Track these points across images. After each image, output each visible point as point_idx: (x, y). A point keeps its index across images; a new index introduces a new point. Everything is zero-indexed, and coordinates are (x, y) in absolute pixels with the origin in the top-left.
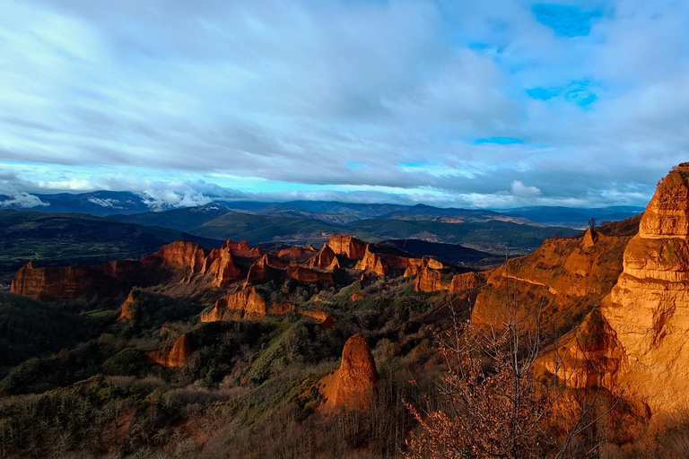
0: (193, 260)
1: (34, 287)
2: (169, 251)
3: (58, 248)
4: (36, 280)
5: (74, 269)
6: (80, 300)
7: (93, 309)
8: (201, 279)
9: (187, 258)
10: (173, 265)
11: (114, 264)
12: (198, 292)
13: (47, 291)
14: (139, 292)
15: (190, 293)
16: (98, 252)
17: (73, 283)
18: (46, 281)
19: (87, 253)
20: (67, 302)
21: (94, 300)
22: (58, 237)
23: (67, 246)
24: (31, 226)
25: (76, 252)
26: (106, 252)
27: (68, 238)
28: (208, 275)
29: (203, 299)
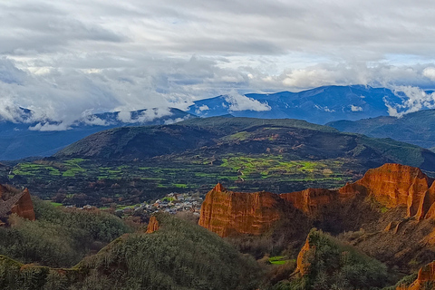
0: (411, 196)
1: (221, 216)
2: (377, 179)
3: (265, 167)
4: (223, 207)
5: (261, 196)
6: (266, 241)
7: (278, 254)
8: (414, 228)
9: (402, 192)
10: (382, 202)
11: (306, 193)
12: (407, 250)
13: (233, 223)
14: (318, 237)
15: (395, 249)
16: (306, 174)
17: (260, 216)
18: (232, 209)
19: (294, 176)
20: (251, 241)
21: (279, 243)
22: (267, 153)
23: (275, 164)
24: (240, 136)
25: (283, 174)
26: (316, 176)
27: (276, 153)
28: (426, 223)
29: (413, 262)
